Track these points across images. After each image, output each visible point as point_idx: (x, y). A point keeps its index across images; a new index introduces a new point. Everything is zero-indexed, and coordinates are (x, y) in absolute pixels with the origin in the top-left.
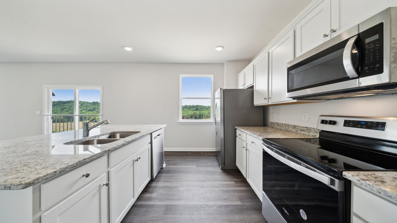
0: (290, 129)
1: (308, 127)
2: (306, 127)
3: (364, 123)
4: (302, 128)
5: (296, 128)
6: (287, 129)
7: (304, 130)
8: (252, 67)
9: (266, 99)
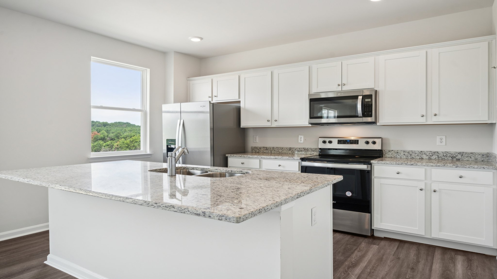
0: (285, 152)
1: (305, 148)
2: (303, 148)
3: (349, 141)
4: (299, 149)
5: (291, 150)
6: (280, 152)
7: (301, 151)
8: (235, 78)
9: (269, 121)
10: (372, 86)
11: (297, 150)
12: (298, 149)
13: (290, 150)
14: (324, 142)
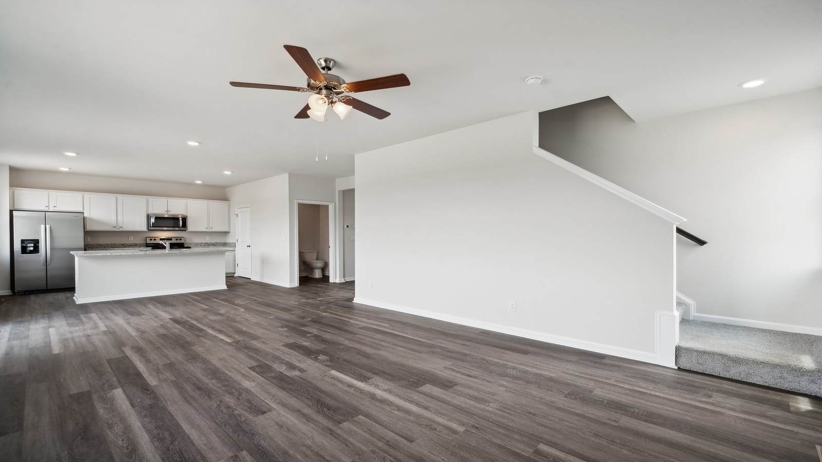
8: (78, 196)
9: (115, 227)
10: (182, 214)
11: (128, 245)
12: (130, 245)
13: (123, 245)
14: (151, 240)
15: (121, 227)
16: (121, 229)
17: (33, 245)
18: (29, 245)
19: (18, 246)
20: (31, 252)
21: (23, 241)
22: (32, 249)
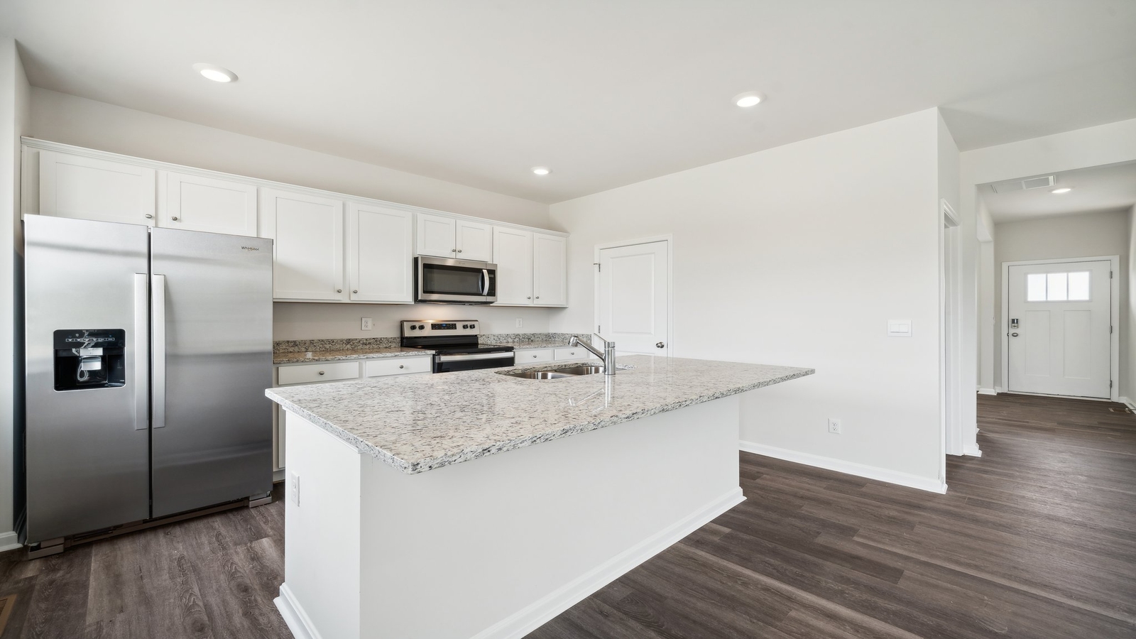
5: (351, 343)
6: (328, 348)
8: (245, 189)
9: (339, 291)
10: (487, 258)
11: (361, 342)
12: (365, 341)
13: (348, 343)
14: (413, 328)
15: (355, 292)
16: (355, 299)
17: (99, 352)
18: (84, 353)
19: (41, 355)
20: (95, 380)
21: (60, 336)
22: (97, 366)
